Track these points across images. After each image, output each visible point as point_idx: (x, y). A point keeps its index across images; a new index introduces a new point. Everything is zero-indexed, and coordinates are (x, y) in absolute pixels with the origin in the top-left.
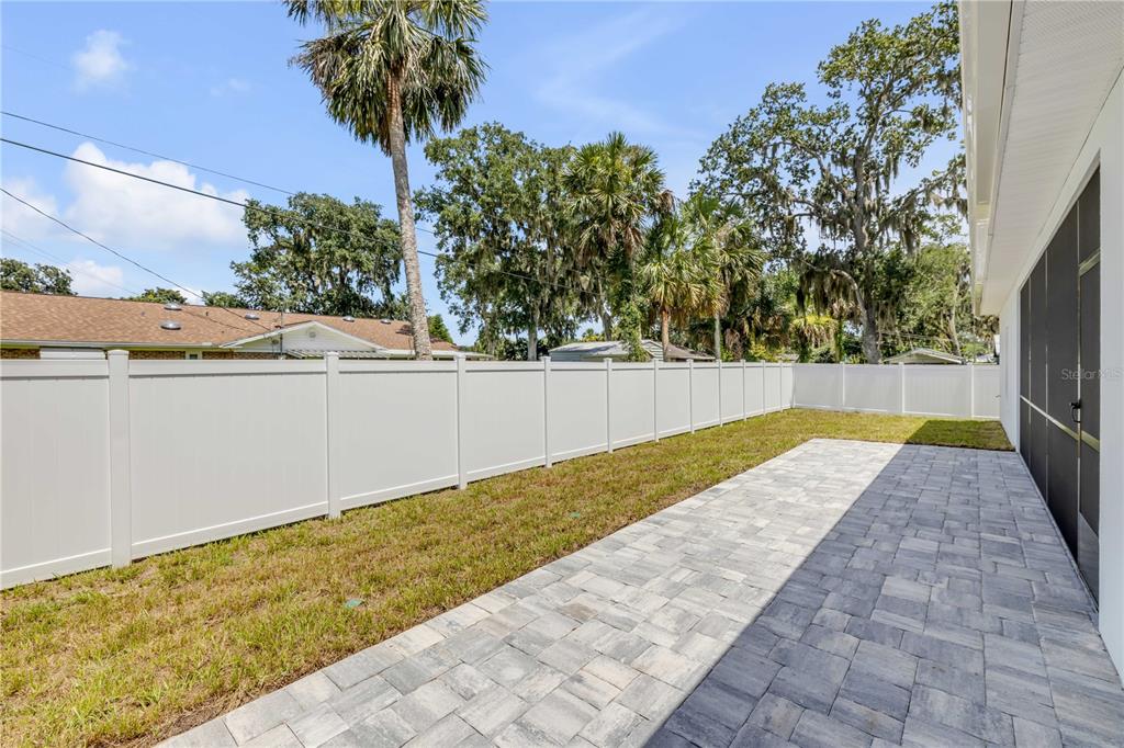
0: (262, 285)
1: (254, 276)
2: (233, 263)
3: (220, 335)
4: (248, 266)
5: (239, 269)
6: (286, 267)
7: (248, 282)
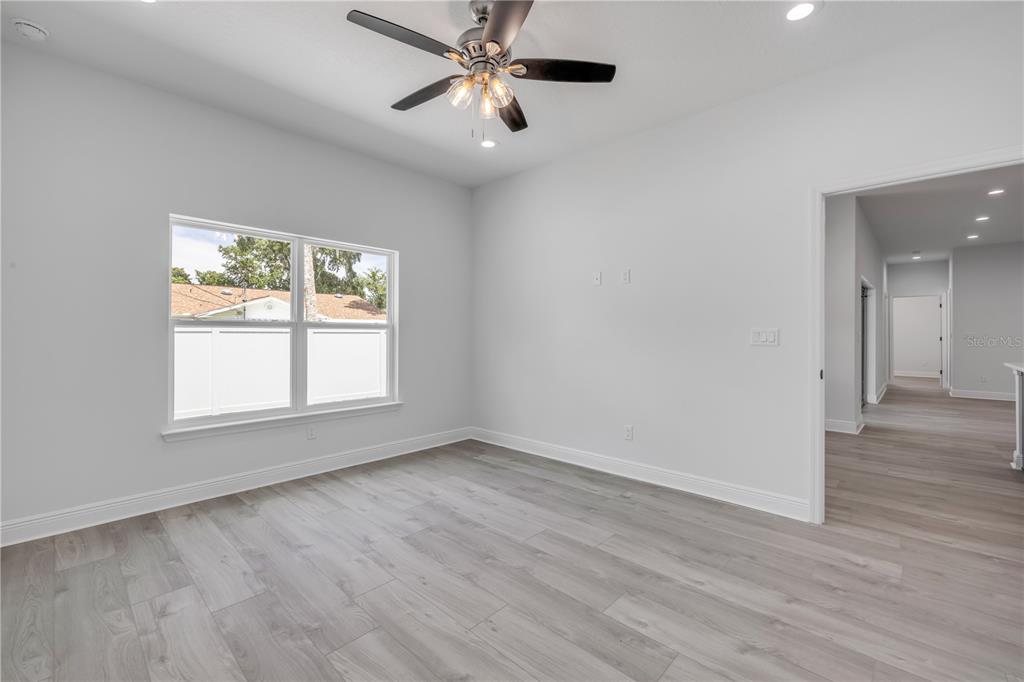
0: (244, 265)
1: (239, 258)
2: (221, 247)
3: (197, 307)
4: (233, 249)
5: (226, 252)
6: (265, 250)
7: (233, 262)
